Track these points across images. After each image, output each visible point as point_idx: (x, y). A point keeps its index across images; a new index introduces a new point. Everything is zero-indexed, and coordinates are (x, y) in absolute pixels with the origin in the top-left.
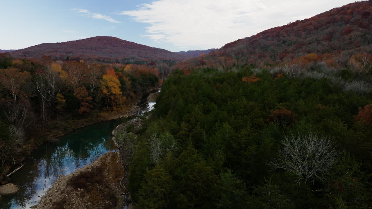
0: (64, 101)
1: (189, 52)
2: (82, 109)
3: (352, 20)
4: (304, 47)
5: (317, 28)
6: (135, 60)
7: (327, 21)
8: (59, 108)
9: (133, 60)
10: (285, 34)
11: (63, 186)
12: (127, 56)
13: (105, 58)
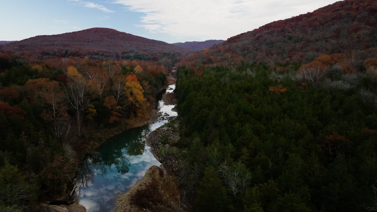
0: (95, 111)
1: (187, 43)
2: (112, 119)
3: (359, 16)
4: (312, 44)
5: (323, 24)
6: (135, 53)
7: (332, 16)
8: (90, 118)
9: (132, 53)
10: (290, 30)
11: (127, 206)
12: (126, 49)
13: (104, 52)
